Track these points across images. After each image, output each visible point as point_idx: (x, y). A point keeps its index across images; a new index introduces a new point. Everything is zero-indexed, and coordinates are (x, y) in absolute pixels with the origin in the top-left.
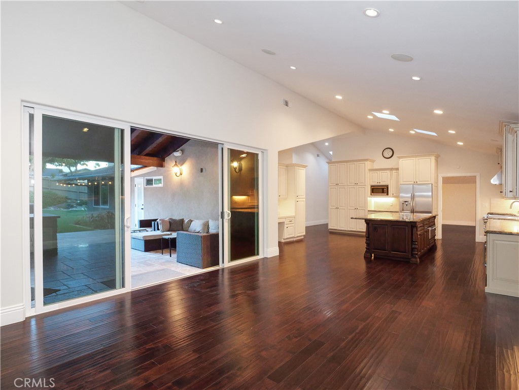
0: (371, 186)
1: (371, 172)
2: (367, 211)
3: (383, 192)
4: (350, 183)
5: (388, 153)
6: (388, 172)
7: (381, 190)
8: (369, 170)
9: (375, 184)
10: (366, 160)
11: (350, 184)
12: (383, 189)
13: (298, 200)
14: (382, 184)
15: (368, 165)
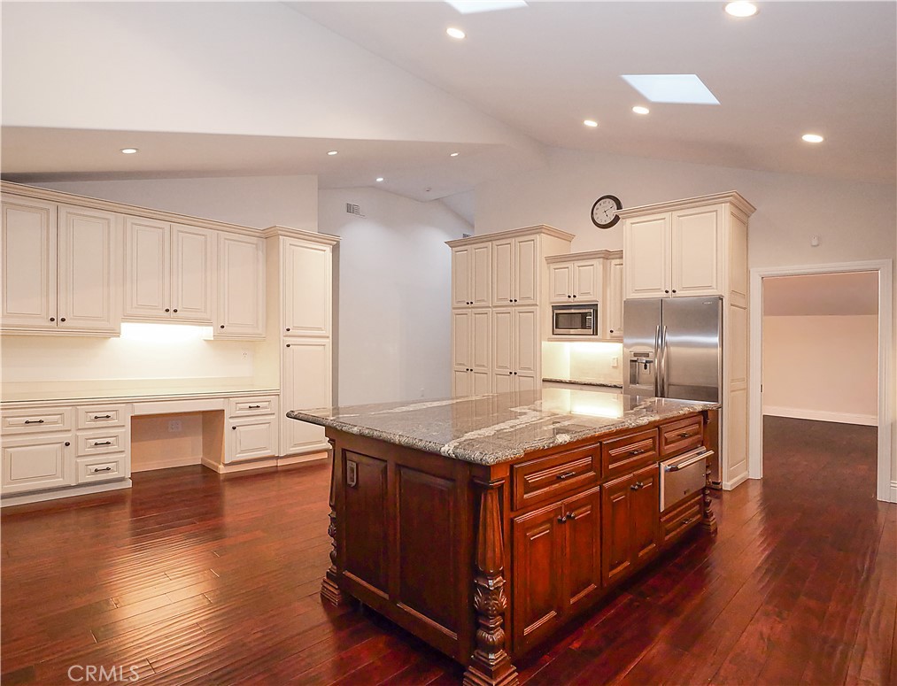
0: (554, 308)
1: (553, 266)
2: (539, 382)
3: (584, 326)
4: (499, 300)
5: (606, 212)
6: (598, 263)
7: (578, 320)
8: (547, 258)
9: (564, 300)
10: (538, 230)
11: (500, 303)
12: (584, 316)
13: (289, 341)
14: (581, 299)
15: (546, 245)
